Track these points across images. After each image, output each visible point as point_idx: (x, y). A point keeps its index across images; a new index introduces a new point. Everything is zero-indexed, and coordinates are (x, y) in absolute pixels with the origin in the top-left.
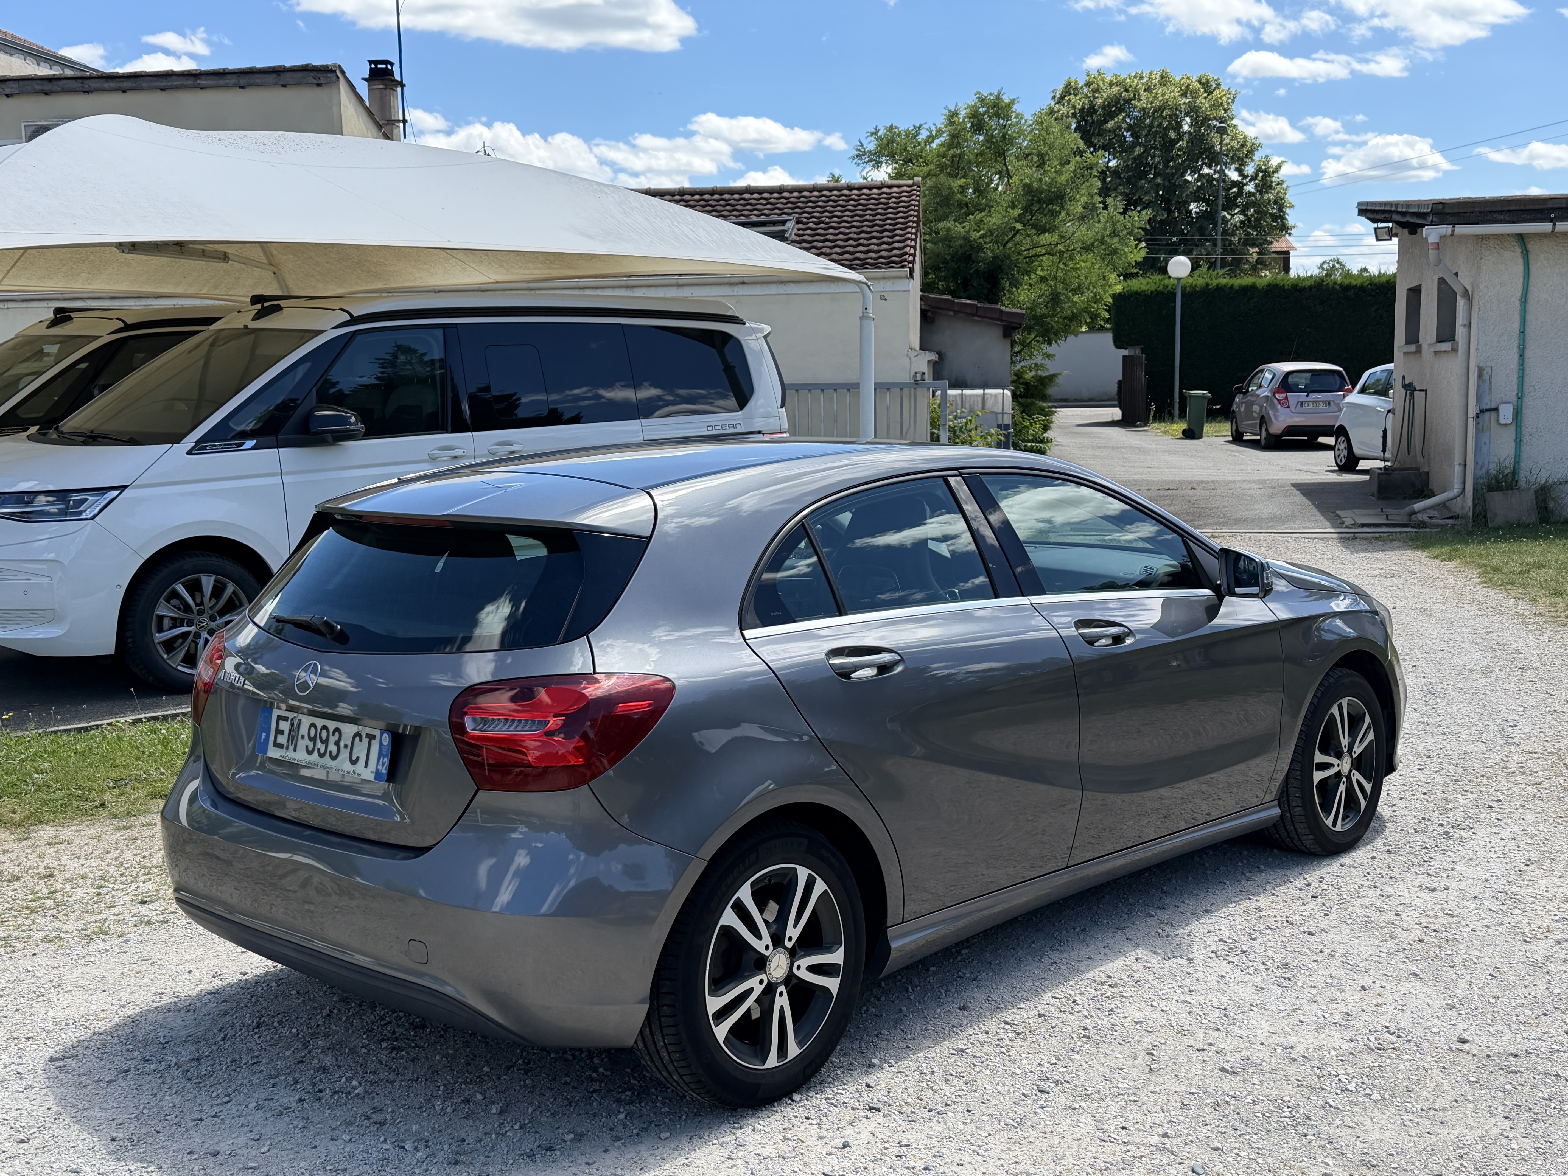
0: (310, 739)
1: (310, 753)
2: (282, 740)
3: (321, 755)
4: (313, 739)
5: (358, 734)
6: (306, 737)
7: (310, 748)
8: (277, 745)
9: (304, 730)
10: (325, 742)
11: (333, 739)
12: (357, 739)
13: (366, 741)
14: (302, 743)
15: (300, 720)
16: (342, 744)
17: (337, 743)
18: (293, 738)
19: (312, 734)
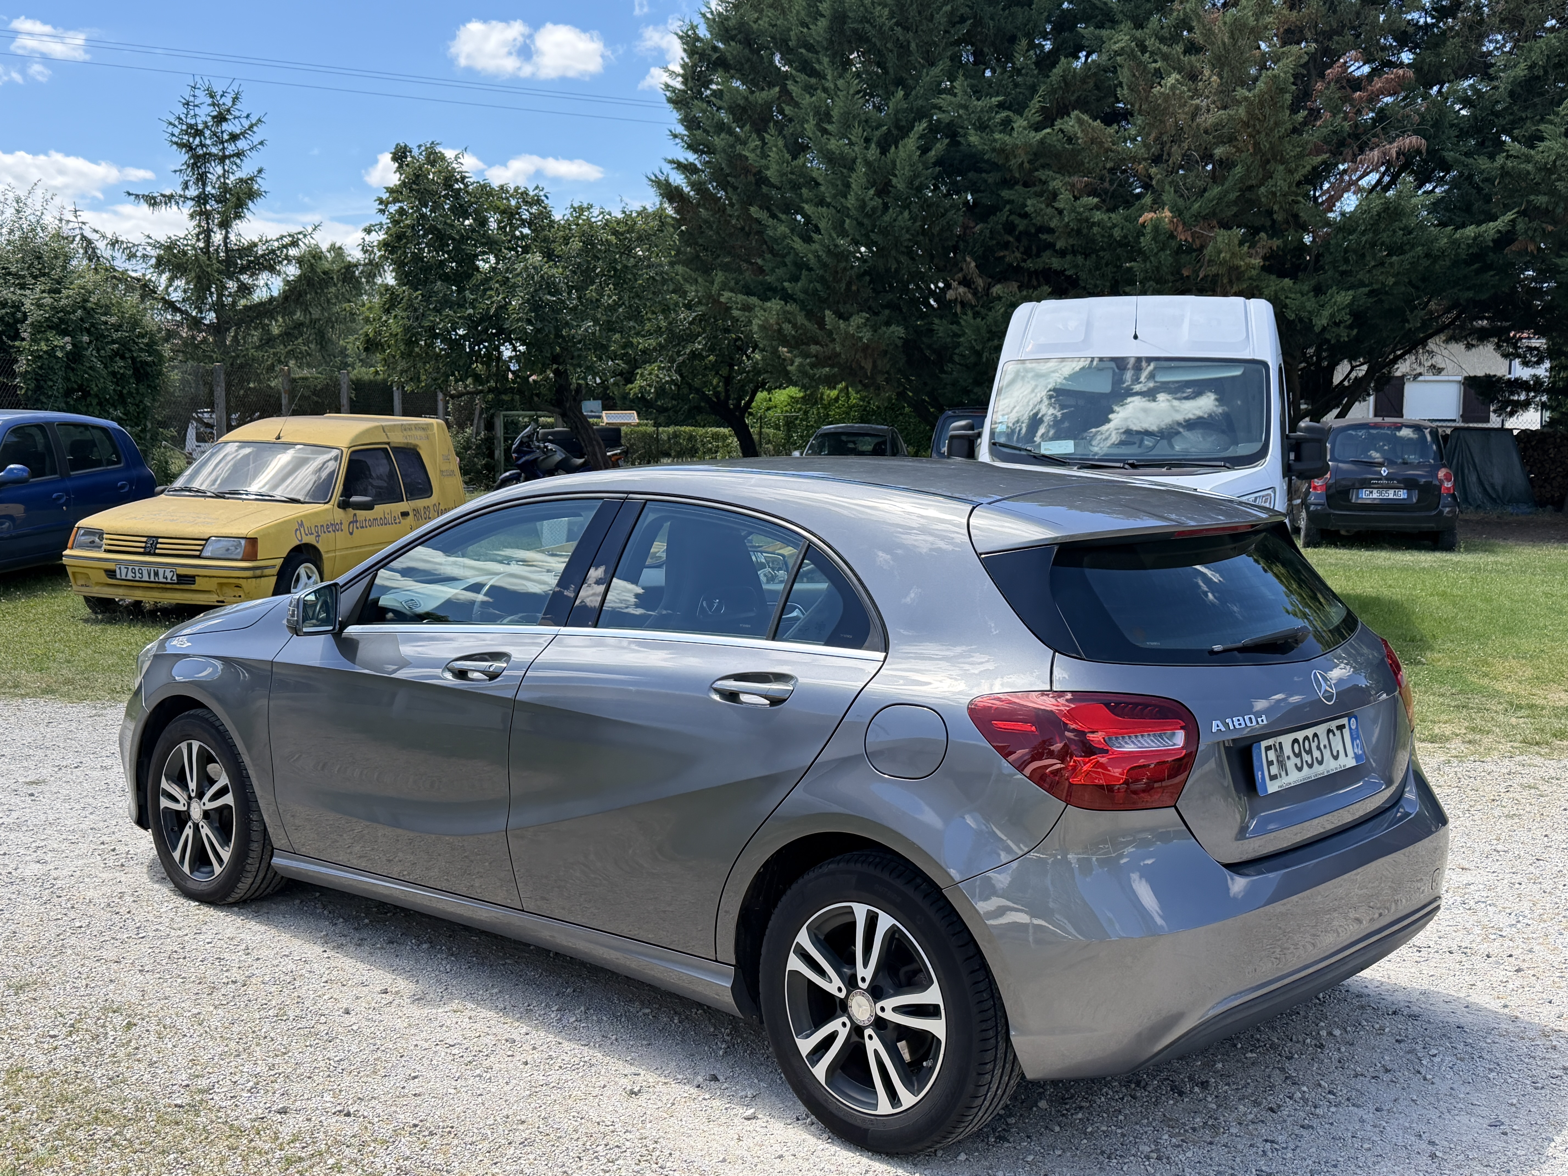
0: (1296, 755)
1: (1300, 769)
2: (1274, 770)
3: (1310, 766)
4: (1298, 755)
5: (1329, 731)
6: (1292, 755)
7: (1299, 765)
8: (1273, 778)
9: (1288, 751)
10: (1309, 752)
11: (1314, 745)
12: (1331, 735)
13: (1338, 733)
14: (1290, 765)
15: (1280, 743)
16: (1322, 747)
17: (1318, 748)
18: (1282, 764)
19: (1297, 751)
